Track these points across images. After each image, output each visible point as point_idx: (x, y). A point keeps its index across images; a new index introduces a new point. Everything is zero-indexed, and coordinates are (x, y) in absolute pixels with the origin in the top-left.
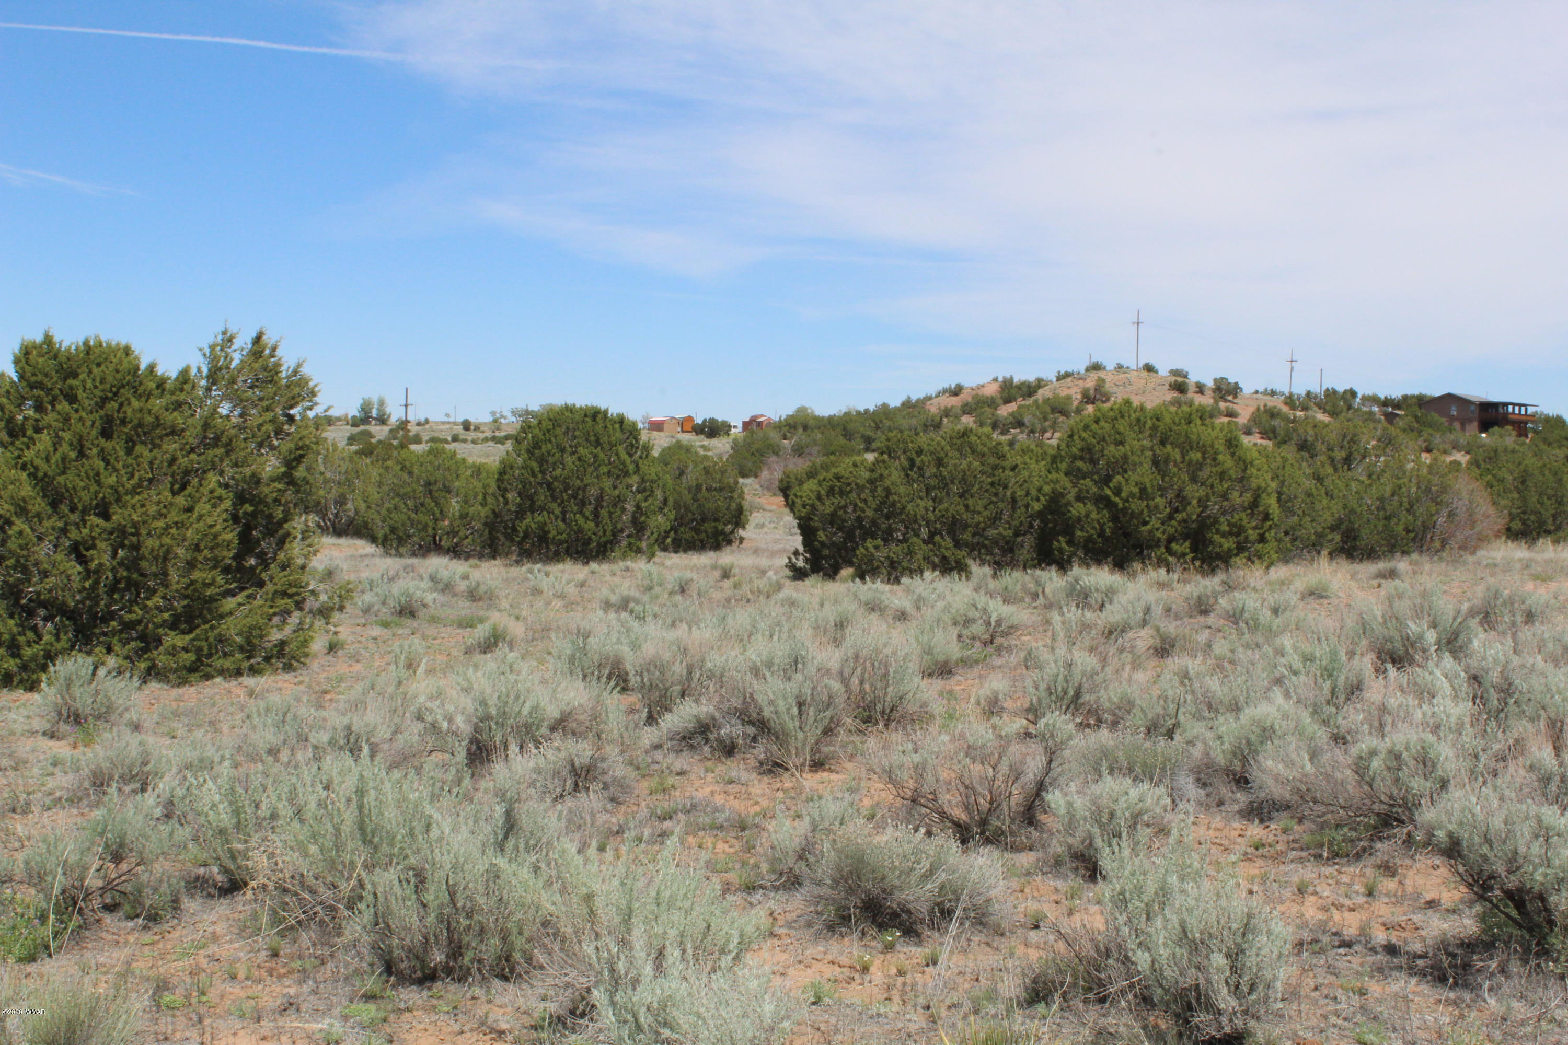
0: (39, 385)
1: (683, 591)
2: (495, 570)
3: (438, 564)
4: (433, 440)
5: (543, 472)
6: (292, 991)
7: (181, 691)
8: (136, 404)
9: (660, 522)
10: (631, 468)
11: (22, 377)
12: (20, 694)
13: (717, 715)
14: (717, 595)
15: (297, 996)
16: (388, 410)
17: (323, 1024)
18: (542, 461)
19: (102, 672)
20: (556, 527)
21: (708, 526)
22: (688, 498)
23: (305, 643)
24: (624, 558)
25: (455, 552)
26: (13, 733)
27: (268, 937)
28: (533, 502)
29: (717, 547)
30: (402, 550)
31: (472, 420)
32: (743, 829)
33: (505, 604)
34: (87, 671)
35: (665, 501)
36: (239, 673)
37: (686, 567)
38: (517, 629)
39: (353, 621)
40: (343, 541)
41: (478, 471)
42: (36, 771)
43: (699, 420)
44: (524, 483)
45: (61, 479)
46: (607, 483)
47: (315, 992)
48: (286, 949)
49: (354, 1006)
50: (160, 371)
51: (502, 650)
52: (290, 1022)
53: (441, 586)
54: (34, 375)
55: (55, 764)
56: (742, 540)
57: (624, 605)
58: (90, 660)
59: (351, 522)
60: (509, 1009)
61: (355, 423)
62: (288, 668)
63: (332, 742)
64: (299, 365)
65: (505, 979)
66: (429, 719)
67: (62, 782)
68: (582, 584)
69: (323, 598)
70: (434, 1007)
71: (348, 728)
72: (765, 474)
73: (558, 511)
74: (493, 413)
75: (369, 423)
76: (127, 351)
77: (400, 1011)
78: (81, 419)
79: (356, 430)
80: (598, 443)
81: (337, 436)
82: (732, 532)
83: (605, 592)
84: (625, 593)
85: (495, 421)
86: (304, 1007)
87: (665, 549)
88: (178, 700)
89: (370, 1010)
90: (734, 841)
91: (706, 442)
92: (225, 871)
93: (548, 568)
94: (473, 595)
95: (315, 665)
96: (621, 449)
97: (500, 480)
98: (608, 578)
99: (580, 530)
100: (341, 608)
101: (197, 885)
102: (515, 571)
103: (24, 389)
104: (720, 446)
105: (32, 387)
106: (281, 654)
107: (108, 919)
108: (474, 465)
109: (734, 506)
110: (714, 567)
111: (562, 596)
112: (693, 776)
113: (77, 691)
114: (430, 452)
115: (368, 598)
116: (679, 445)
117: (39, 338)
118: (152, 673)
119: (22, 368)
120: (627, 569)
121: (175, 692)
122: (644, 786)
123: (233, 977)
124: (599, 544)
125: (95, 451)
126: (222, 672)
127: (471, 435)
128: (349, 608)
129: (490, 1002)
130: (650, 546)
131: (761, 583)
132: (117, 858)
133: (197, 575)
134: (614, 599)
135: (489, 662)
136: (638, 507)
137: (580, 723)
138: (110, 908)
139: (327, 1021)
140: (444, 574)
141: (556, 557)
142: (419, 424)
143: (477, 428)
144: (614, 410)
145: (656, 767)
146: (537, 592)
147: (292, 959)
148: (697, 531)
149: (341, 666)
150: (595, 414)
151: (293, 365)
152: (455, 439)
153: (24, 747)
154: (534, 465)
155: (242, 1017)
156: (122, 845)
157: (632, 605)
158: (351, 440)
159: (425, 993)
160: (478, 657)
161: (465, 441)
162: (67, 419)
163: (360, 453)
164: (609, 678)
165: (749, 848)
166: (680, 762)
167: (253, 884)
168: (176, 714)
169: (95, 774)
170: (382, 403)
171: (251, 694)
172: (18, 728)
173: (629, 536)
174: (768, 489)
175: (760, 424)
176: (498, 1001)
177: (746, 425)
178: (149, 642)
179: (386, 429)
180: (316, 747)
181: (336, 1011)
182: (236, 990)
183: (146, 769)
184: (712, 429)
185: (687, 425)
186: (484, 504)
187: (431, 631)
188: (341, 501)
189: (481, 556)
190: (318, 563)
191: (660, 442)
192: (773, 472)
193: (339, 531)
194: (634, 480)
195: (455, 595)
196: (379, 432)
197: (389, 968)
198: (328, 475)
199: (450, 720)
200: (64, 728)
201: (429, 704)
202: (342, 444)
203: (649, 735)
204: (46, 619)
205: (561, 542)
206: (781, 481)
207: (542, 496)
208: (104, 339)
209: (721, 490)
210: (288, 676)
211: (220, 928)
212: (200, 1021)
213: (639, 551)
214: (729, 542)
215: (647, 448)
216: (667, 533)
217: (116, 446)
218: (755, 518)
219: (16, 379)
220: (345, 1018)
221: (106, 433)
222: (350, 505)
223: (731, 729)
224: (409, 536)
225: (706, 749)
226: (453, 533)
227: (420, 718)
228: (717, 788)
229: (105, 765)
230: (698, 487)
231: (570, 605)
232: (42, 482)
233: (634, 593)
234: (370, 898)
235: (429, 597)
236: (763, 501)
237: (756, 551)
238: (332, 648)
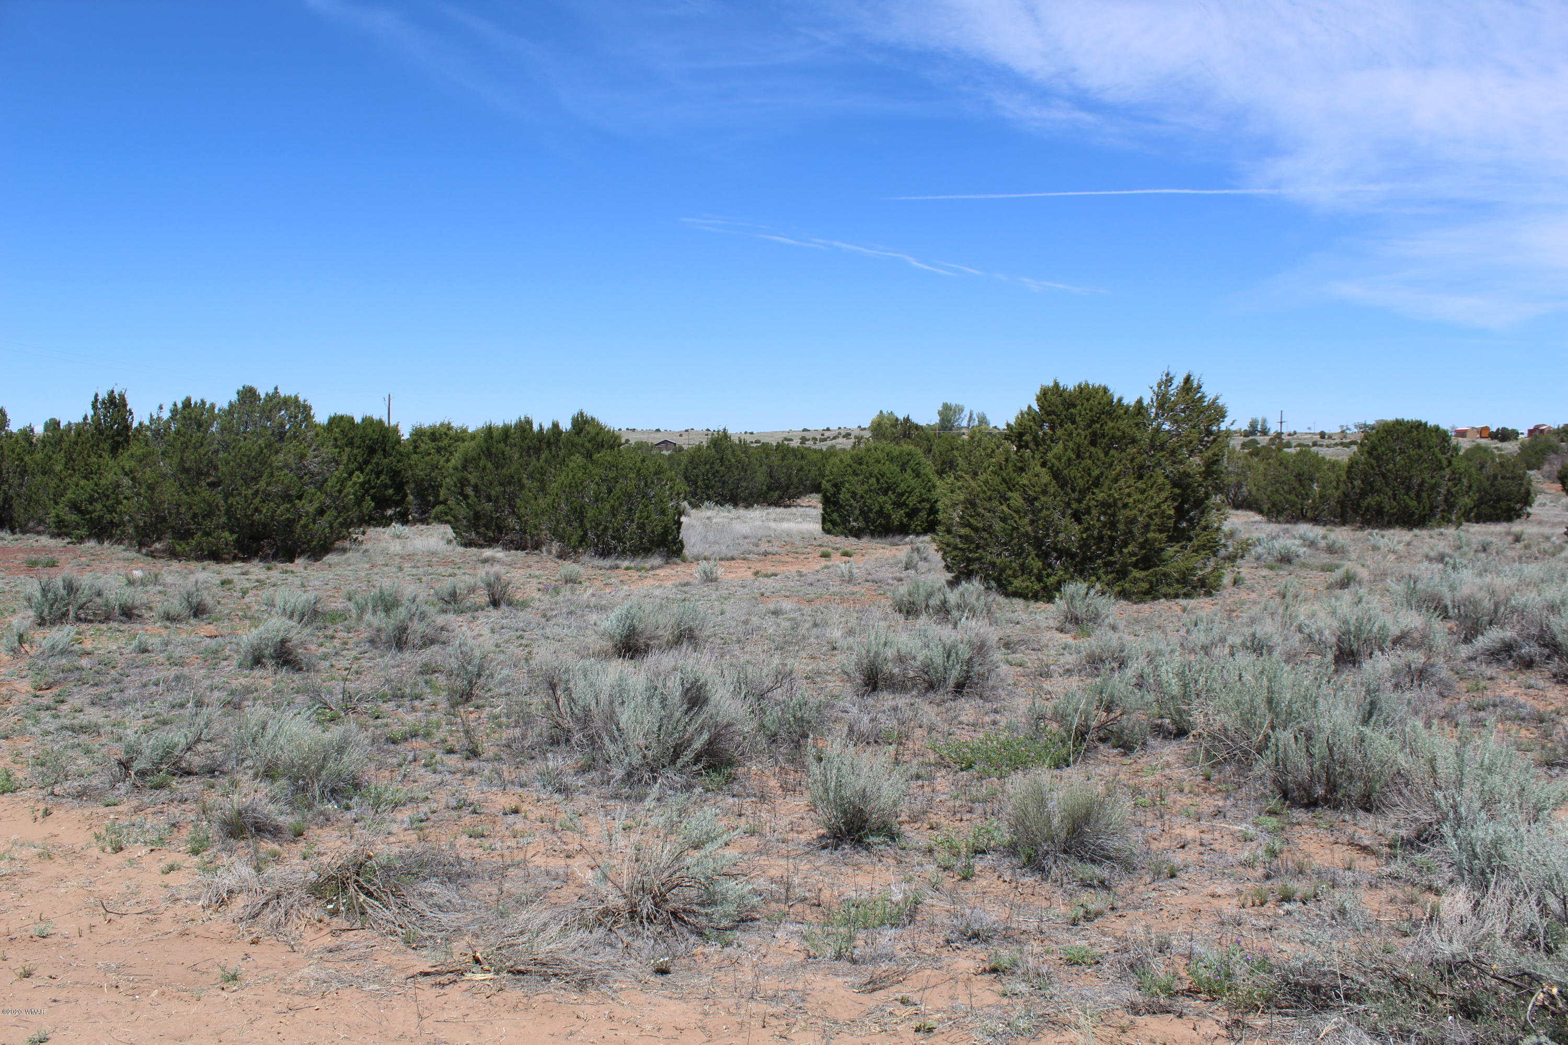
0: (1053, 413)
1: (1484, 550)
2: (1345, 533)
3: (1305, 529)
4: (1299, 445)
5: (1379, 466)
6: (1220, 803)
7: (1140, 606)
8: (1110, 424)
9: (1466, 501)
10: (1445, 463)
11: (1041, 408)
12: (1041, 604)
13: (1519, 639)
14: (1510, 553)
15: (1224, 807)
16: (1268, 426)
17: (1242, 827)
18: (1378, 458)
19: (1092, 592)
20: (1389, 505)
21: (1503, 504)
22: (1487, 484)
23: (1220, 577)
24: (1439, 526)
25: (1315, 520)
26: (1038, 628)
27: (1204, 766)
28: (1372, 487)
29: (1509, 519)
30: (1280, 519)
31: (1327, 431)
32: (1541, 721)
33: (1353, 556)
34: (1083, 592)
35: (1470, 487)
36: (1176, 596)
37: (1486, 533)
38: (1364, 574)
39: (1249, 565)
40: (1239, 512)
41: (1334, 465)
42: (1052, 652)
43: (1494, 429)
44: (1366, 474)
45: (1066, 472)
46: (1427, 476)
47: (1235, 806)
48: (1215, 776)
49: (1261, 818)
50: (1125, 402)
51: (1353, 587)
52: (1219, 823)
53: (1307, 543)
54: (1049, 407)
55: (1064, 649)
56: (1529, 515)
57: (1441, 558)
58: (1086, 585)
59: (1244, 500)
60: (1369, 831)
61: (1246, 434)
62: (1209, 594)
63: (1243, 644)
64: (1217, 398)
65: (1368, 811)
66: (1307, 631)
67: (1069, 659)
68: (1408, 544)
69: (1231, 549)
70: (1316, 824)
71: (1254, 635)
72: (1546, 467)
73: (1390, 493)
74: (1342, 427)
75: (1255, 434)
76: (1105, 390)
77: (1293, 824)
78: (1078, 434)
79: (1247, 439)
80: (1420, 447)
81: (1236, 442)
82: (1521, 509)
83: (1426, 549)
84: (1442, 550)
85: (1343, 432)
86: (1228, 815)
87: (1468, 521)
88: (1138, 612)
89: (1273, 822)
90: (1535, 731)
91: (1499, 445)
92: (1174, 722)
93: (1383, 532)
94: (1331, 549)
95: (1225, 593)
96: (1437, 450)
97: (1349, 472)
98: (1428, 540)
99: (1407, 507)
100: (1242, 557)
101: (1159, 731)
102: (1359, 534)
103: (1044, 417)
104: (1511, 447)
105: (1048, 414)
106: (1203, 585)
107: (1101, 747)
108: (1329, 462)
109: (1523, 490)
110: (1508, 533)
111: (1394, 552)
112: (1500, 682)
113: (1077, 603)
114: (1298, 454)
115: (1260, 549)
116: (1478, 447)
117: (1051, 384)
118: (1124, 595)
119: (1042, 403)
120: (1441, 534)
121: (1135, 606)
122: (1463, 685)
123: (1181, 791)
124: (1420, 516)
125: (1088, 454)
126: (1166, 596)
127: (1326, 442)
128: (1247, 557)
129: (1355, 825)
130: (1458, 518)
131: (1546, 546)
132: (1108, 710)
133: (1150, 535)
134: (1432, 554)
135: (1347, 596)
136: (1448, 491)
137: (1413, 639)
138: (1103, 740)
139: (1244, 825)
140: (1311, 535)
141: (1389, 525)
142: (1290, 435)
143: (1330, 437)
144: (1431, 423)
145: (1472, 673)
146: (1375, 548)
147: (1220, 783)
148: (1495, 508)
149: (1243, 595)
150: (1419, 426)
151: (1212, 397)
152: (1315, 444)
153: (1046, 636)
154: (1373, 462)
155: (1188, 816)
156: (1112, 702)
157: (1447, 559)
158: (1244, 446)
159: (1310, 814)
160: (1338, 592)
161: (1321, 446)
162: (1070, 434)
163: (1251, 454)
164: (1435, 609)
165: (1547, 735)
166: (1490, 671)
167: (1194, 732)
168: (1137, 621)
169: (1090, 656)
170: (1264, 421)
171: (1185, 610)
173: (1442, 511)
174: (1549, 478)
175: (1542, 431)
176: (1362, 824)
177: (1531, 432)
178: (1122, 574)
179: (1267, 438)
180: (1231, 647)
181: (1250, 820)
182: (1183, 800)
183: (1123, 654)
184: (1504, 435)
185: (1484, 432)
186: (1337, 488)
187: (1303, 573)
188: (1239, 486)
189: (1335, 524)
190: (1227, 526)
191: (1465, 444)
192: (1554, 465)
193: (1237, 506)
194: (1447, 472)
195: (1317, 549)
196: (1263, 440)
197: (1285, 795)
198: (1230, 469)
199: (1321, 634)
200: (1069, 626)
201: (1307, 622)
202: (1238, 448)
203: (1465, 651)
204: (1057, 559)
205: (1393, 514)
206: (1560, 472)
207: (1378, 483)
208: (1091, 383)
209: (1513, 478)
210: (1207, 600)
211: (1171, 759)
212: (1162, 816)
213: (1449, 521)
214: (1519, 516)
215: (1456, 449)
216: (1471, 510)
217: (1099, 452)
218: (1539, 499)
219: (1038, 411)
220: (1256, 825)
221: (1093, 443)
222: (1244, 489)
223: (1530, 649)
224: (1284, 509)
225: (1510, 662)
226: (1314, 508)
227: (1300, 630)
228: (1519, 690)
229: (1096, 650)
230: (1495, 477)
231: (1399, 558)
232: (1056, 475)
233: (1448, 551)
234: (1274, 748)
235: (1302, 550)
236: (1544, 486)
237: (1540, 523)
238: (1236, 582)
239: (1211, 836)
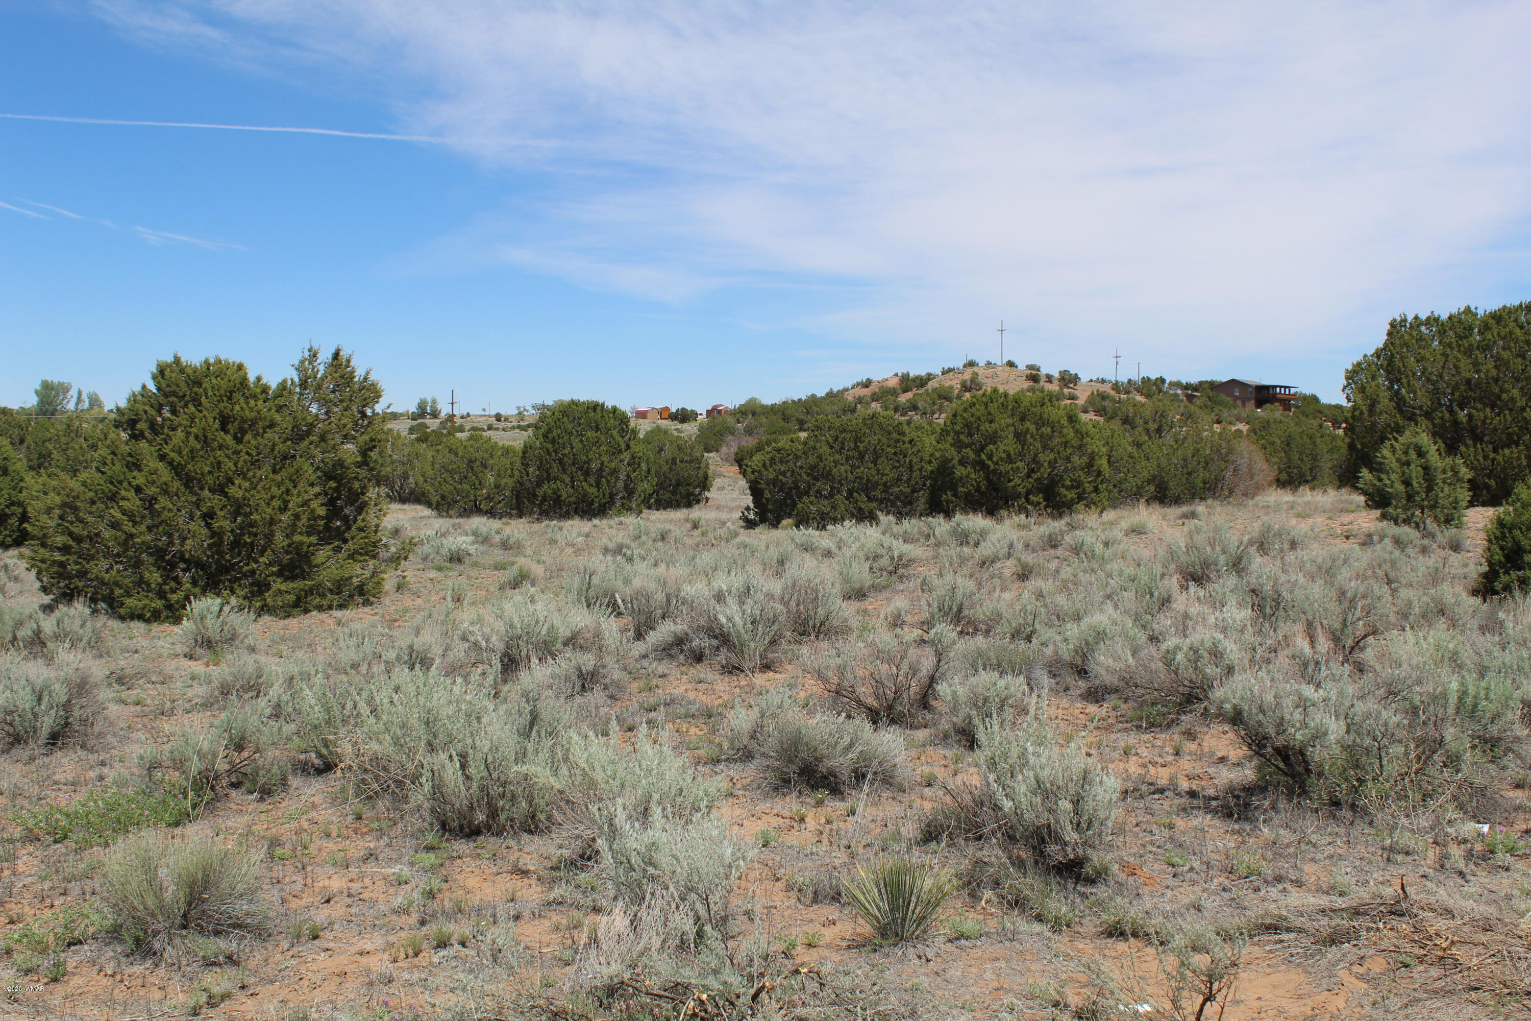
0: (174, 394)
1: (663, 539)
2: (521, 526)
3: (478, 522)
4: (474, 429)
5: (556, 452)
6: (372, 845)
7: (286, 622)
9: (645, 487)
10: (623, 446)
11: (159, 389)
12: (166, 626)
13: (689, 631)
14: (689, 541)
15: (376, 848)
16: (439, 407)
17: (396, 869)
18: (553, 442)
19: (227, 608)
20: (566, 493)
21: (682, 490)
22: (665, 468)
23: (380, 582)
24: (619, 513)
25: (491, 513)
26: (160, 656)
27: (354, 804)
28: (549, 475)
29: (689, 505)
30: (451, 512)
31: (503, 413)
32: (710, 717)
33: (529, 552)
34: (215, 609)
35: (649, 471)
36: (330, 608)
37: (665, 521)
38: (538, 570)
39: (414, 567)
40: (406, 506)
41: (507, 451)
42: (179, 684)
43: (673, 410)
44: (541, 459)
45: (190, 467)
46: (605, 459)
47: (389, 845)
48: (368, 814)
49: (418, 855)
50: (264, 382)
51: (527, 585)
52: (371, 868)
53: (480, 539)
54: (168, 386)
55: (193, 679)
56: (707, 500)
57: (619, 550)
58: (219, 601)
59: (412, 492)
60: (535, 855)
61: (414, 417)
62: (367, 603)
63: (398, 658)
64: (368, 373)
65: (531, 832)
66: (472, 639)
67: (199, 691)
68: (587, 536)
69: (393, 550)
70: (479, 855)
71: (411, 647)
72: (724, 449)
73: (568, 480)
74: (518, 408)
75: (425, 417)
76: (240, 367)
77: (453, 858)
79: (415, 423)
80: (597, 429)
81: (402, 427)
82: (700, 494)
83: (605, 541)
84: (620, 541)
85: (520, 413)
86: (380, 857)
87: (649, 508)
88: (285, 628)
89: (430, 858)
90: (703, 726)
91: (679, 426)
92: (320, 755)
93: (562, 524)
94: (505, 545)
95: (387, 601)
96: (615, 433)
97: (524, 458)
98: (607, 530)
99: (585, 495)
100: (406, 558)
101: (300, 767)
102: (536, 526)
103: (162, 399)
104: (690, 429)
105: (166, 396)
106: (361, 593)
107: (233, 793)
108: (503, 447)
109: (701, 475)
110: (687, 520)
111: (573, 545)
112: (671, 678)
113: (209, 623)
114: (471, 438)
115: (426, 549)
116: (658, 428)
117: (170, 359)
118: (265, 609)
119: (159, 382)
120: (621, 523)
121: (282, 623)
122: (635, 686)
123: (328, 836)
124: (600, 505)
125: (216, 444)
126: (320, 608)
127: (502, 425)
128: (411, 556)
129: (520, 850)
130: (638, 506)
131: (722, 532)
132: (240, 748)
133: (297, 538)
134: (611, 546)
135: (517, 596)
136: (628, 476)
137: (586, 640)
138: (235, 785)
139: (399, 866)
140: (484, 530)
141: (566, 516)
142: (462, 417)
143: (506, 420)
144: (609, 404)
145: (644, 671)
146: (553, 542)
147: (372, 821)
148: (674, 493)
149: (407, 601)
150: (595, 407)
151: (363, 374)
152: (490, 428)
153: (170, 666)
154: (549, 446)
155: (335, 864)
156: (243, 738)
157: (624, 550)
158: (412, 430)
159: (472, 844)
160: (509, 592)
161: (497, 429)
162: (194, 419)
163: (418, 440)
164: (608, 606)
165: (714, 731)
166: (661, 668)
167: (342, 765)
168: (283, 639)
169: (222, 686)
170: (434, 402)
171: (339, 623)
172: (165, 652)
173: (622, 498)
174: (727, 460)
175: (719, 412)
176: (526, 850)
177: (709, 413)
178: (261, 587)
179: (438, 421)
180: (387, 662)
181: (406, 859)
182: (330, 845)
183: (260, 681)
184: (683, 416)
185: (664, 413)
186: (511, 476)
187: (474, 573)
188: (405, 476)
189: (511, 516)
190: (388, 522)
191: (644, 427)
192: (730, 447)
193: (403, 500)
194: (626, 456)
195: (492, 545)
196: (433, 424)
197: (444, 825)
198: (395, 457)
199: (488, 641)
200: (199, 651)
201: (471, 629)
202: (405, 433)
203: (639, 648)
204: (185, 571)
205: (570, 504)
206: (736, 454)
207: (555, 469)
208: (222, 358)
209: (691, 462)
210: (367, 609)
211: (318, 799)
212: (304, 868)
213: (630, 509)
214: (698, 502)
215: (634, 432)
216: (651, 495)
218: (717, 483)
219: (155, 391)
220: (412, 864)
221: (223, 428)
222: (411, 480)
223: (700, 642)
224: (456, 502)
225: (682, 657)
226: (489, 498)
227: (464, 638)
228: (690, 686)
229: (230, 678)
230: (674, 460)
231: (578, 552)
232: (176, 469)
233: (627, 541)
234: (430, 774)
235: (472, 549)
236: (723, 470)
237: (718, 508)
238: (399, 588)
239: (360, 885)
